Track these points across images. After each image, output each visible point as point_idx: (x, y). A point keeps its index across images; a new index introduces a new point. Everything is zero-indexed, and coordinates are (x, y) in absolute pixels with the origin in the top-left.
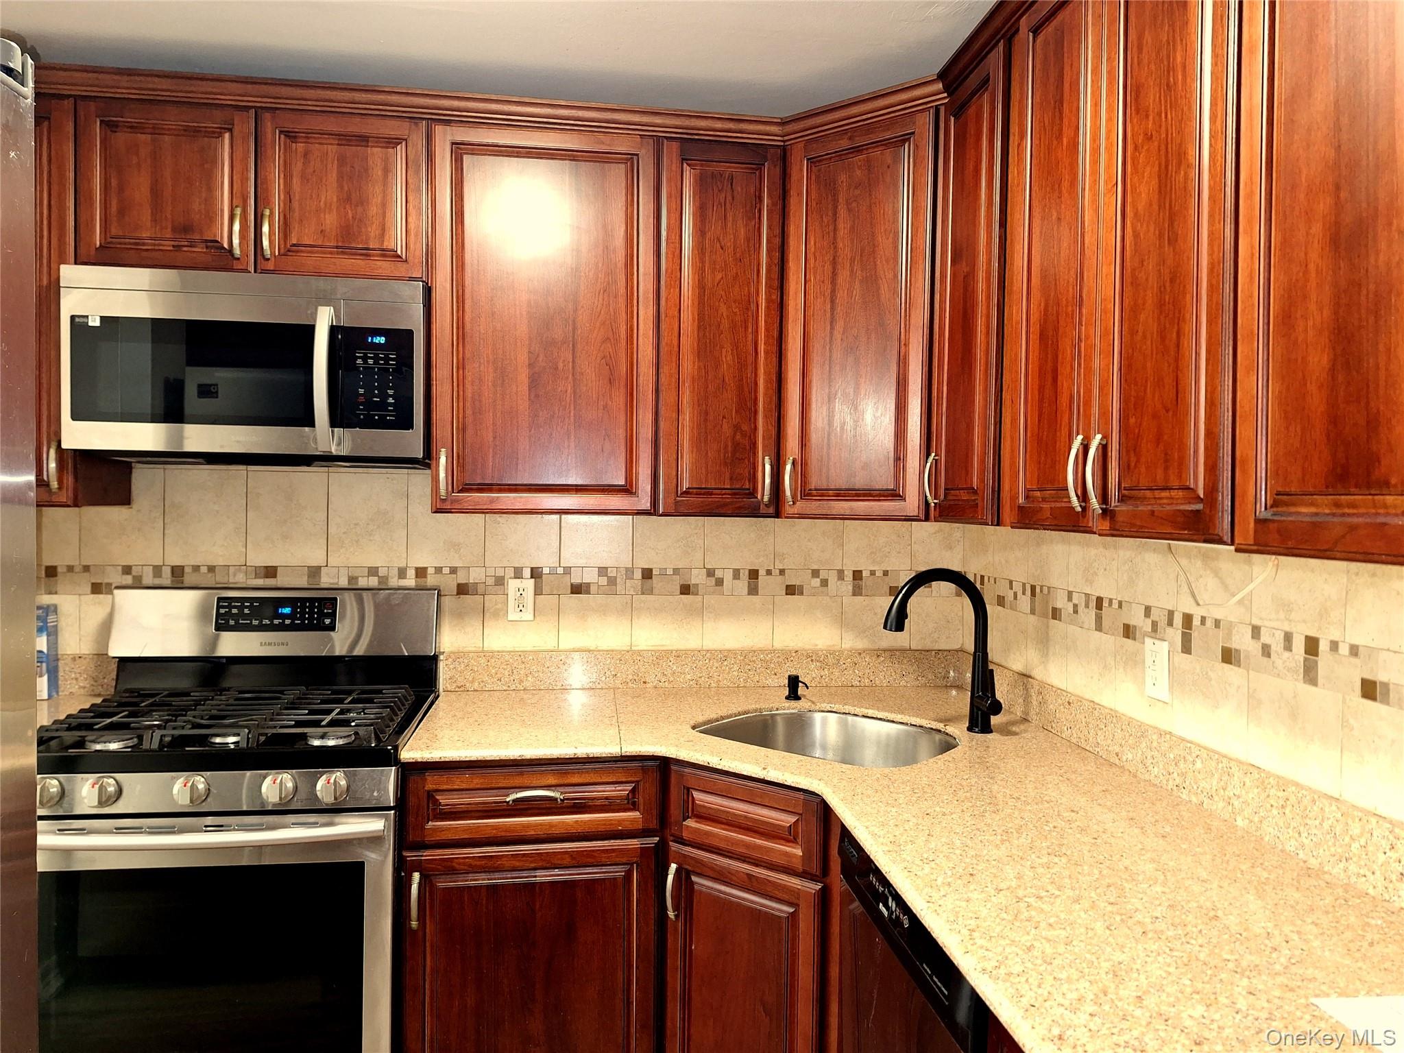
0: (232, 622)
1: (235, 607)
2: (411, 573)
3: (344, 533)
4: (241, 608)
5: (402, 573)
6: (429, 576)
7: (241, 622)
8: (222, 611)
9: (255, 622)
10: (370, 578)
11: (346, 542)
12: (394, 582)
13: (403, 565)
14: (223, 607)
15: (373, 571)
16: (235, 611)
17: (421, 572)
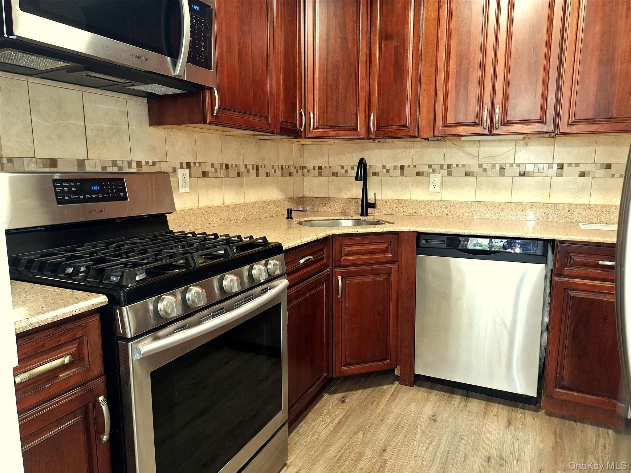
0: (67, 198)
1: (66, 186)
2: (134, 165)
3: (96, 136)
4: (70, 187)
5: (130, 165)
6: (143, 167)
7: (72, 197)
8: (58, 190)
9: (82, 197)
10: (113, 167)
11: (98, 143)
12: (126, 170)
13: (129, 159)
14: (58, 187)
15: (114, 163)
16: (66, 189)
17: (139, 164)
